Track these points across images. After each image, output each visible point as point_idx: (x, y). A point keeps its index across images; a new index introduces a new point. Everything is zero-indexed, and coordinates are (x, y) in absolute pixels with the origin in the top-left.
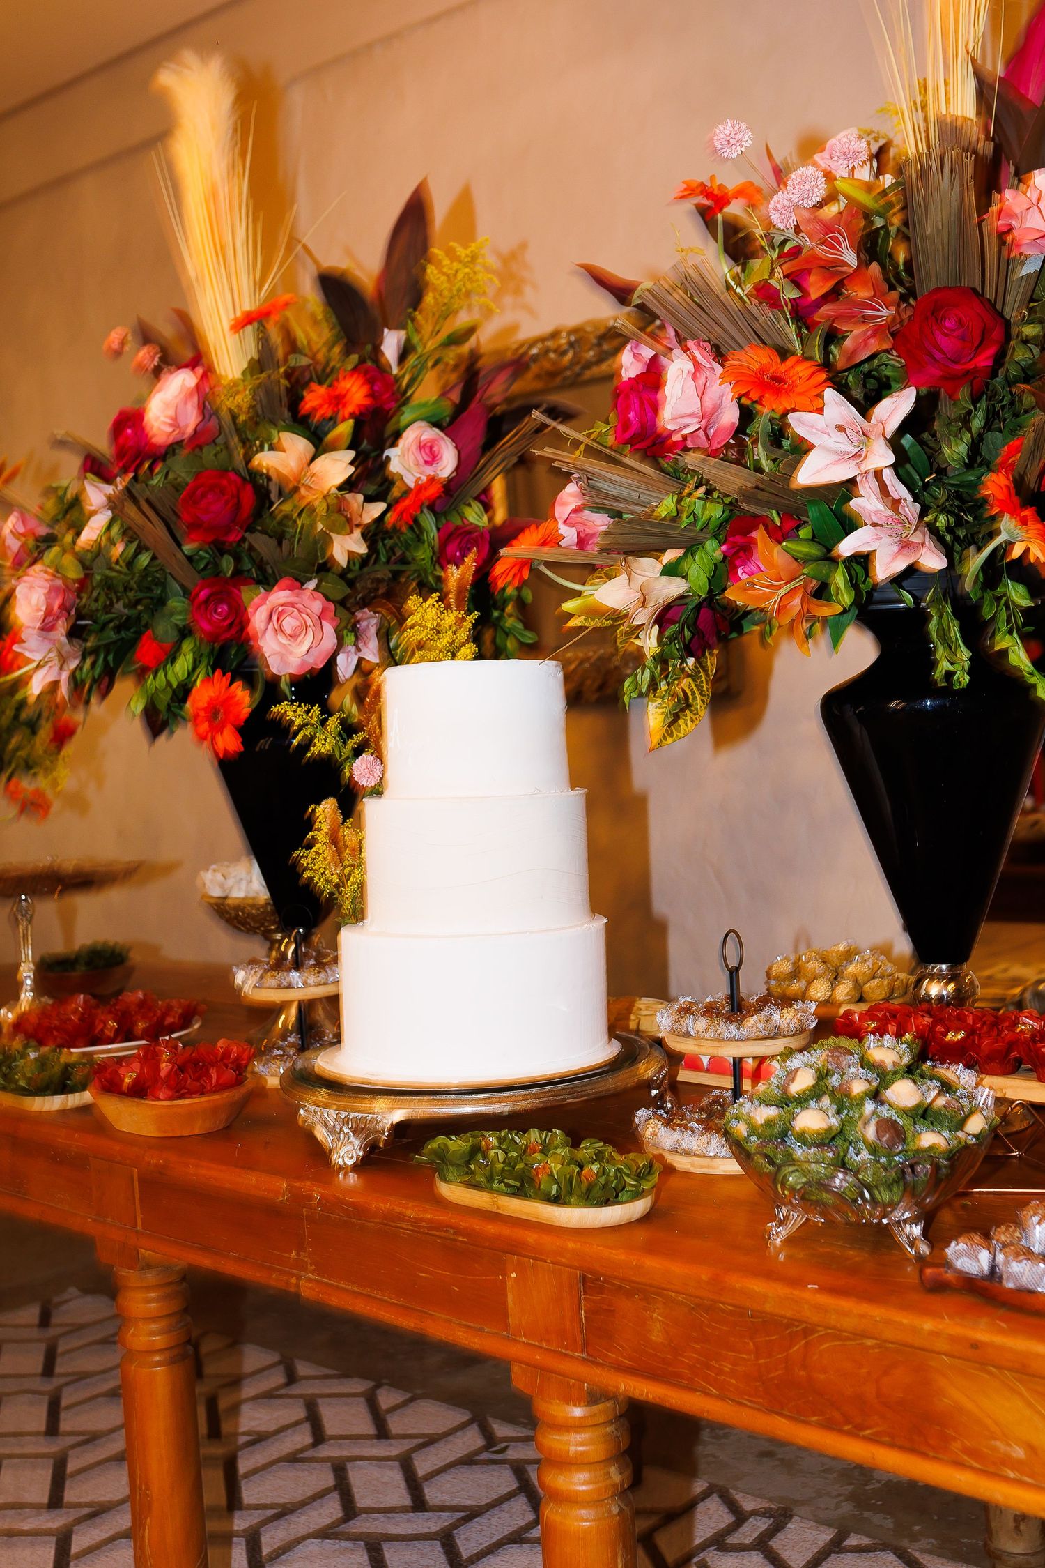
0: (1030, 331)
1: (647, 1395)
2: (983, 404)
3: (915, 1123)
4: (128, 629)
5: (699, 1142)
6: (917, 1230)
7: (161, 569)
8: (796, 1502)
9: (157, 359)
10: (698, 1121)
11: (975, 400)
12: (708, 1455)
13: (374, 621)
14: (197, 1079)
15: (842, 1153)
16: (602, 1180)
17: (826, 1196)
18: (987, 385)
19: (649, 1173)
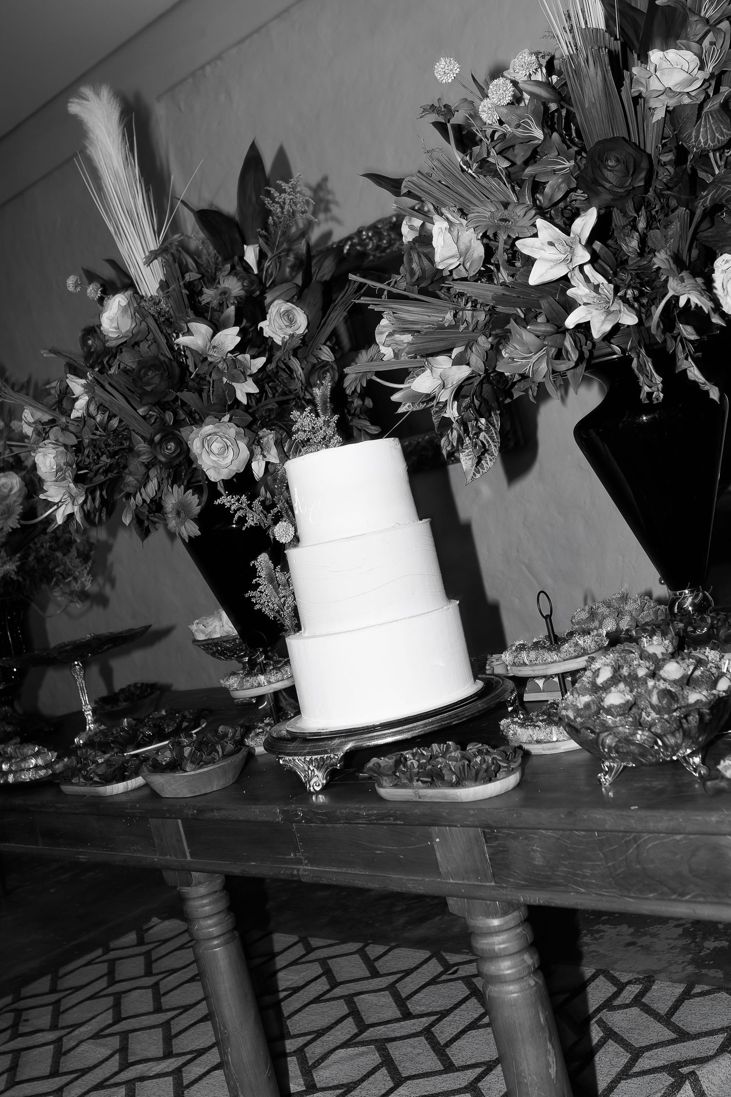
0: (665, 158)
1: (539, 901)
2: (643, 212)
3: (682, 689)
4: (112, 472)
5: (545, 734)
6: (697, 760)
7: (126, 429)
8: (655, 972)
9: (99, 292)
10: (542, 721)
11: (637, 211)
12: (592, 952)
13: (271, 436)
14: (209, 754)
15: (638, 717)
16: (484, 766)
17: (632, 748)
18: (644, 198)
19: (515, 757)
